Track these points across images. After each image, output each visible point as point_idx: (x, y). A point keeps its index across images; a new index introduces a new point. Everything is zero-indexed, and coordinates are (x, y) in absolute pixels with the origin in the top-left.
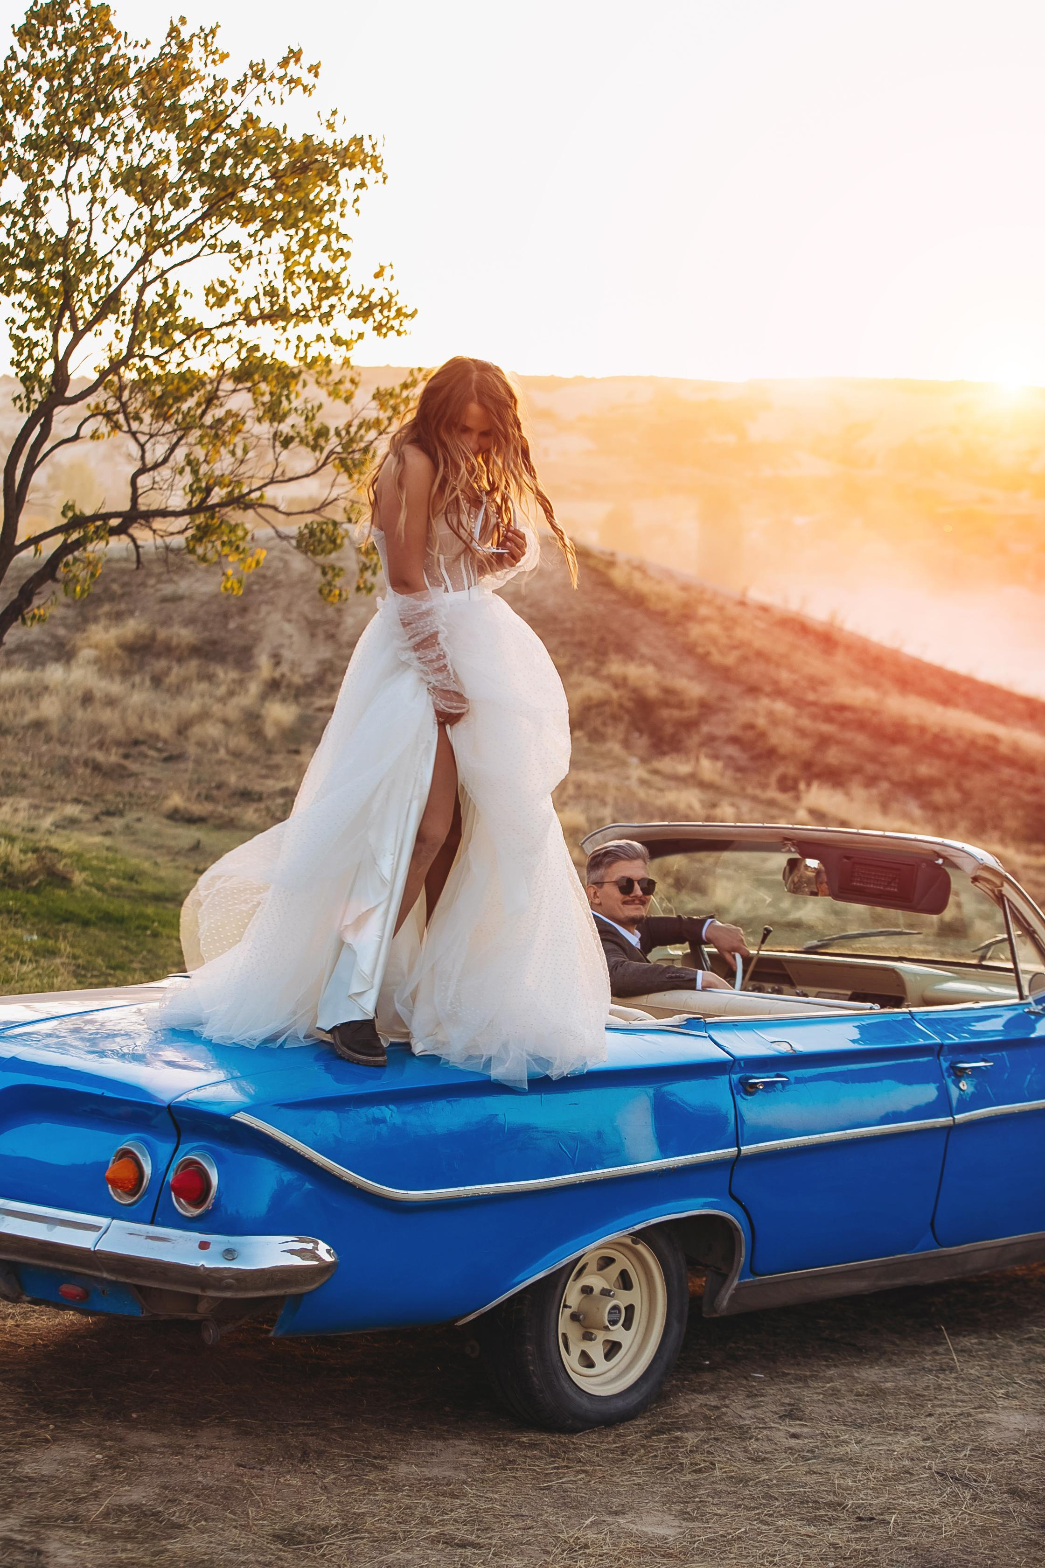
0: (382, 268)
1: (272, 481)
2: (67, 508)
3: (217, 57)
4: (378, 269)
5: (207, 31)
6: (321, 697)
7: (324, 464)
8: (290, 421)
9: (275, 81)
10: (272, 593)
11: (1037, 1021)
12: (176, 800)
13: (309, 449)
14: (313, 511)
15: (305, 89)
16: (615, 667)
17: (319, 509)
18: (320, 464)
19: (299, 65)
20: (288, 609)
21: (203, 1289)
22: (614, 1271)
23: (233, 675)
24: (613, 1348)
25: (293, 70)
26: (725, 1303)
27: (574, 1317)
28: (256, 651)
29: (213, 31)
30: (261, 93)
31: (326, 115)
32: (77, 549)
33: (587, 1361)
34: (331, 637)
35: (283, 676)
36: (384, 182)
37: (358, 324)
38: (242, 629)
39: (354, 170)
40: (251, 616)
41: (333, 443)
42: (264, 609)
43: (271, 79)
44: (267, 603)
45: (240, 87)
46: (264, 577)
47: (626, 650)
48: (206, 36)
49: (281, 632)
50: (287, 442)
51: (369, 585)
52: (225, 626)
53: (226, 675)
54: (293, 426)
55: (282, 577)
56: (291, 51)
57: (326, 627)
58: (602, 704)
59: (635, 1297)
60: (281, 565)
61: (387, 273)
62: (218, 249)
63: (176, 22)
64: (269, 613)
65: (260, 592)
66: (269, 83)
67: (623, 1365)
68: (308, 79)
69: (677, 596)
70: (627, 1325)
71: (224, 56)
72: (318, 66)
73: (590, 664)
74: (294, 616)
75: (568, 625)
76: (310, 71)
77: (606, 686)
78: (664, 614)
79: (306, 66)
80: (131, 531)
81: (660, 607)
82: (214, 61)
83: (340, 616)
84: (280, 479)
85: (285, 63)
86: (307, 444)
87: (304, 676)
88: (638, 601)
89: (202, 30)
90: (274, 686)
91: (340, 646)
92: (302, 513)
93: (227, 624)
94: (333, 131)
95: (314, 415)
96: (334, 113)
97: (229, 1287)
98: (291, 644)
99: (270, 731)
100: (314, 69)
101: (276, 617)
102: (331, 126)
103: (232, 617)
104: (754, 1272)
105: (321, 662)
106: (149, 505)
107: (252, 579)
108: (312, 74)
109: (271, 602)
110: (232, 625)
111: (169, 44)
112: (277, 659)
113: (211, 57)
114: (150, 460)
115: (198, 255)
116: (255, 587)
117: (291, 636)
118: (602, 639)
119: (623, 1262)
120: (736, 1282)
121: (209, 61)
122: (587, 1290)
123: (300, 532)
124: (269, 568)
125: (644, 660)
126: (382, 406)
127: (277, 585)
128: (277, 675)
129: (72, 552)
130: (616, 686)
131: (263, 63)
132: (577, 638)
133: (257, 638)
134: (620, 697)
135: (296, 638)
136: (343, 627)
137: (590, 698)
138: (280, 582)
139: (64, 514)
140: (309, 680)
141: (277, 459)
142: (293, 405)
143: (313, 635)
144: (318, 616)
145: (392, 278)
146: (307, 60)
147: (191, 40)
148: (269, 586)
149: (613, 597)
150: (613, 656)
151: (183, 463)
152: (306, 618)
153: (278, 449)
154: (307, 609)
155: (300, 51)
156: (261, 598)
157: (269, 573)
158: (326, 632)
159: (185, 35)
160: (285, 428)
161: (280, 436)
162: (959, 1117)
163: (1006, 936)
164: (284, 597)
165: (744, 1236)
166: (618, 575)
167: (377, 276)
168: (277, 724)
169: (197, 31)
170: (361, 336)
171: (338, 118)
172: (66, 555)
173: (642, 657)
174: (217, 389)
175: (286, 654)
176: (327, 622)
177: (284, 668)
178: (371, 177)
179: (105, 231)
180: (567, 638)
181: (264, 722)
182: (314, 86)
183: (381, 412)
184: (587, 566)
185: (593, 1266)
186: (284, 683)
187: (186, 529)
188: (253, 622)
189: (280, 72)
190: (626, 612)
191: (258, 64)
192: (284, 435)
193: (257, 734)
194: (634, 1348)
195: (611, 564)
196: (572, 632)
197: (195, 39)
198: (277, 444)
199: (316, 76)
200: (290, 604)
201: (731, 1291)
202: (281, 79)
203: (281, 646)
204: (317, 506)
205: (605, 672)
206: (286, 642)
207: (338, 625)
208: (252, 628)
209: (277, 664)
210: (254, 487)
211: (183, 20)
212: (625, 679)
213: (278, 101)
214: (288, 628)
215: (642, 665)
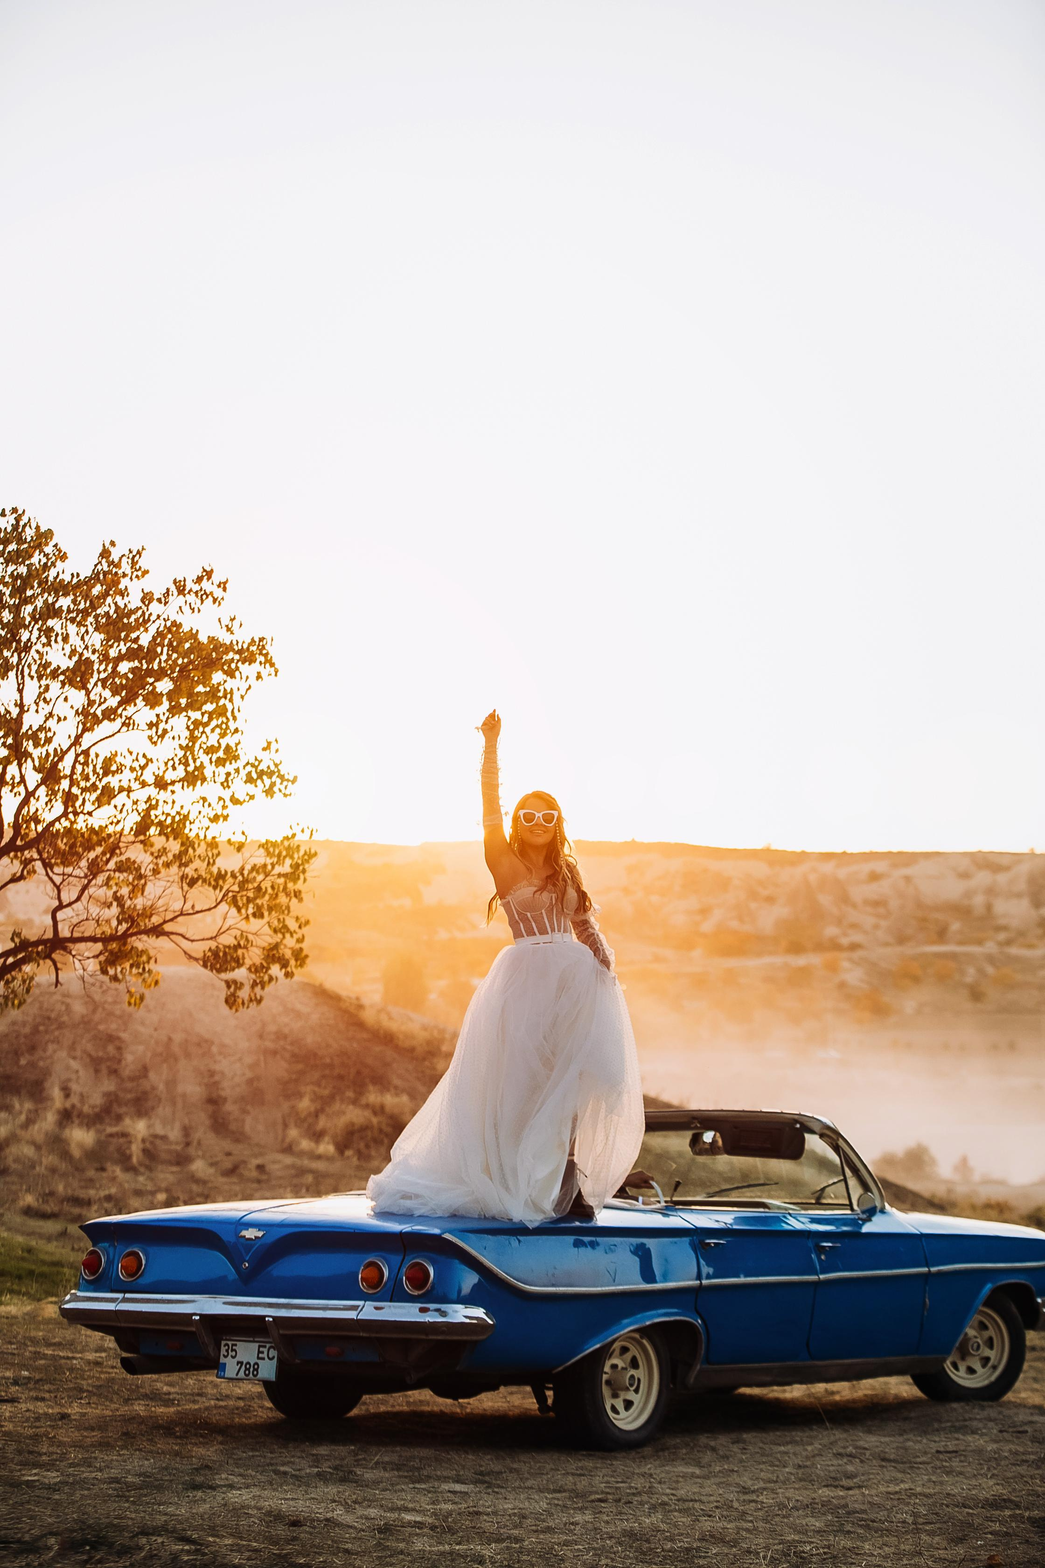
0: (269, 743)
1: (182, 914)
2: (15, 934)
3: (139, 573)
4: (265, 745)
5: (134, 553)
6: (111, 1125)
7: (221, 901)
8: (193, 866)
9: (193, 595)
10: (57, 1033)
11: (863, 1224)
12: (29, 1199)
13: (211, 889)
14: (211, 938)
15: (215, 600)
16: (373, 1097)
17: (215, 937)
18: (219, 900)
19: (210, 581)
20: (72, 1047)
21: (427, 1335)
22: (628, 1356)
23: (28, 1105)
24: (628, 1404)
25: (206, 585)
26: (692, 1380)
27: (608, 1382)
28: (47, 1085)
29: (139, 552)
30: (183, 604)
31: (226, 621)
32: (14, 970)
33: (614, 1410)
34: (114, 1072)
35: (73, 1106)
36: (276, 675)
37: (250, 788)
38: (32, 1065)
39: (253, 664)
40: (39, 1053)
41: (229, 884)
42: (51, 1047)
43: (189, 593)
44: (53, 1042)
45: (164, 599)
46: (49, 1018)
47: (382, 1082)
48: (134, 556)
49: (68, 1068)
50: (192, 883)
51: (258, 997)
52: (17, 1062)
53: (23, 1106)
54: (196, 870)
55: (65, 1018)
56: (205, 570)
57: (109, 1064)
58: (364, 1129)
59: (640, 1373)
60: (63, 1008)
61: (274, 746)
62: (131, 727)
63: (107, 545)
64: (55, 1051)
65: (46, 1032)
66: (187, 596)
67: (635, 1415)
68: (218, 593)
69: (422, 1035)
70: (637, 1391)
71: (146, 572)
72: (225, 583)
73: (350, 1094)
74: (78, 1053)
75: (328, 1060)
76: (219, 586)
77: (367, 1113)
78: (412, 1050)
79: (216, 582)
80: (53, 956)
81: (407, 1044)
82: (137, 577)
83: (121, 1054)
84: (191, 911)
85: (199, 580)
86: (210, 884)
87: (93, 1107)
88: (388, 1039)
89: (131, 552)
90: (66, 1116)
91: (122, 1080)
92: (203, 940)
93: (19, 1060)
94: (232, 633)
95: (214, 861)
96: (232, 620)
97: (443, 1333)
98: (78, 1078)
99: (76, 1153)
100: (223, 585)
101: (63, 1054)
102: (229, 629)
103: (23, 1054)
104: (709, 1363)
105: (107, 1094)
106: (83, 933)
107: (38, 1020)
108: (221, 589)
109: (56, 1041)
110: (23, 1062)
111: (100, 562)
112: (67, 1092)
113: (135, 573)
114: (66, 899)
115: (119, 731)
116: (41, 1028)
117: (77, 1072)
118: (359, 1073)
119: (634, 1351)
120: (698, 1367)
121: (134, 577)
122: (614, 1367)
123: (205, 955)
124: (52, 1011)
125: (398, 1091)
126: (269, 854)
127: (61, 1026)
128: (68, 1105)
129: (10, 972)
130: (375, 1113)
131: (185, 580)
132: (337, 1071)
133: (47, 1073)
134: (379, 1123)
135: (82, 1073)
136: (123, 1062)
137: (353, 1124)
138: (64, 1023)
139: (12, 939)
140: (97, 1110)
141: (185, 897)
142: (197, 853)
143: (97, 1071)
144: (101, 1054)
145: (277, 751)
146: (216, 578)
147: (120, 559)
148: (53, 1027)
149: (365, 1035)
150: (371, 1088)
151: (110, 900)
152: (90, 1056)
153: (186, 887)
154: (89, 1047)
155: (212, 570)
156: (47, 1037)
157: (53, 1015)
158: (108, 1067)
159: (115, 556)
160: (189, 871)
161: (186, 878)
162: (822, 1277)
163: (842, 1178)
164: (68, 1036)
165: (703, 1337)
166: (368, 1016)
167: (264, 749)
168: (80, 1145)
169: (127, 552)
170: (252, 797)
171: (236, 623)
172: (6, 974)
173: (396, 1088)
174: (119, 841)
175: (74, 1087)
176: (109, 1059)
177: (74, 1100)
178: (266, 671)
179: (37, 711)
180: (327, 1072)
181: (69, 1144)
182: (223, 599)
183: (268, 859)
184: (340, 1009)
185: (617, 1352)
186: (75, 1113)
187: (101, 953)
188: (41, 1058)
189: (196, 587)
190: (378, 1049)
191: (180, 581)
192: (190, 877)
193: (65, 1155)
194: (641, 1404)
195: (361, 1007)
196: (331, 1066)
197: (124, 560)
198: (184, 885)
199: (225, 590)
200: (74, 1043)
201: (696, 1372)
202: (196, 593)
203: (69, 1080)
204: (214, 935)
205: (364, 1101)
206: (74, 1076)
207: (120, 1061)
208: (41, 1064)
209: (67, 1096)
210: (167, 919)
211: (113, 544)
212: (382, 1107)
213: (196, 610)
214: (74, 1065)
215: (397, 1095)
